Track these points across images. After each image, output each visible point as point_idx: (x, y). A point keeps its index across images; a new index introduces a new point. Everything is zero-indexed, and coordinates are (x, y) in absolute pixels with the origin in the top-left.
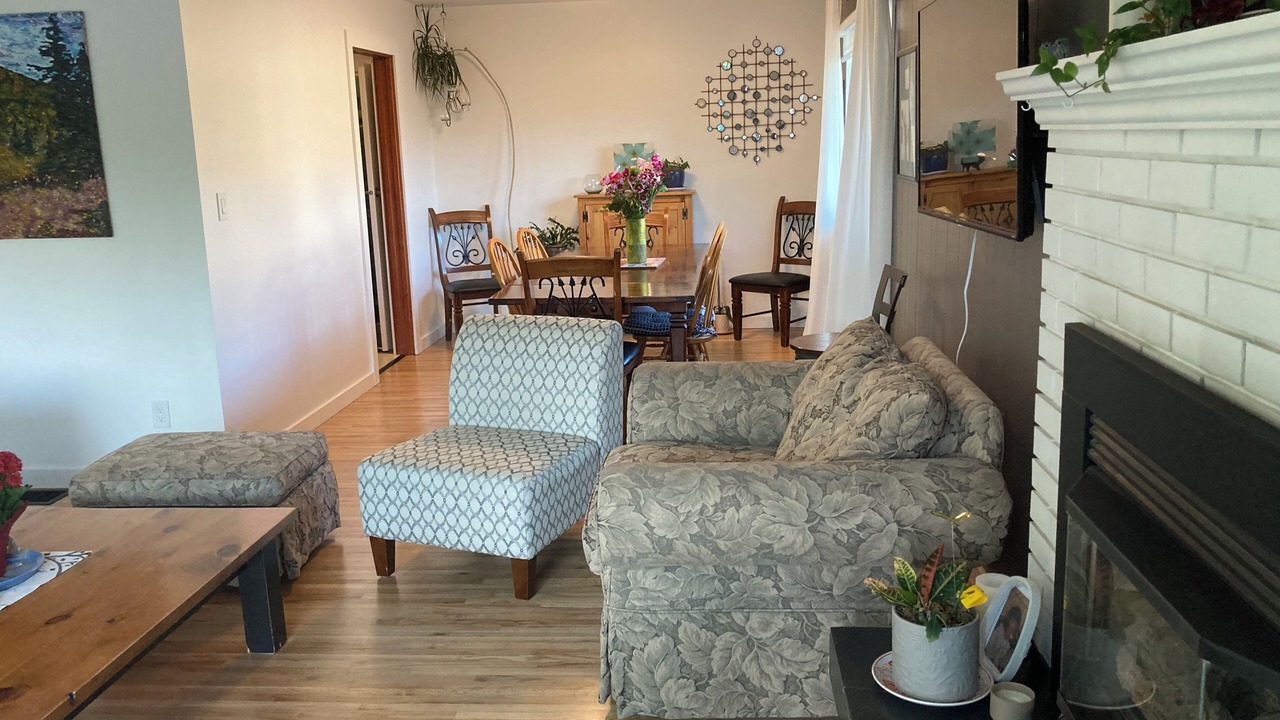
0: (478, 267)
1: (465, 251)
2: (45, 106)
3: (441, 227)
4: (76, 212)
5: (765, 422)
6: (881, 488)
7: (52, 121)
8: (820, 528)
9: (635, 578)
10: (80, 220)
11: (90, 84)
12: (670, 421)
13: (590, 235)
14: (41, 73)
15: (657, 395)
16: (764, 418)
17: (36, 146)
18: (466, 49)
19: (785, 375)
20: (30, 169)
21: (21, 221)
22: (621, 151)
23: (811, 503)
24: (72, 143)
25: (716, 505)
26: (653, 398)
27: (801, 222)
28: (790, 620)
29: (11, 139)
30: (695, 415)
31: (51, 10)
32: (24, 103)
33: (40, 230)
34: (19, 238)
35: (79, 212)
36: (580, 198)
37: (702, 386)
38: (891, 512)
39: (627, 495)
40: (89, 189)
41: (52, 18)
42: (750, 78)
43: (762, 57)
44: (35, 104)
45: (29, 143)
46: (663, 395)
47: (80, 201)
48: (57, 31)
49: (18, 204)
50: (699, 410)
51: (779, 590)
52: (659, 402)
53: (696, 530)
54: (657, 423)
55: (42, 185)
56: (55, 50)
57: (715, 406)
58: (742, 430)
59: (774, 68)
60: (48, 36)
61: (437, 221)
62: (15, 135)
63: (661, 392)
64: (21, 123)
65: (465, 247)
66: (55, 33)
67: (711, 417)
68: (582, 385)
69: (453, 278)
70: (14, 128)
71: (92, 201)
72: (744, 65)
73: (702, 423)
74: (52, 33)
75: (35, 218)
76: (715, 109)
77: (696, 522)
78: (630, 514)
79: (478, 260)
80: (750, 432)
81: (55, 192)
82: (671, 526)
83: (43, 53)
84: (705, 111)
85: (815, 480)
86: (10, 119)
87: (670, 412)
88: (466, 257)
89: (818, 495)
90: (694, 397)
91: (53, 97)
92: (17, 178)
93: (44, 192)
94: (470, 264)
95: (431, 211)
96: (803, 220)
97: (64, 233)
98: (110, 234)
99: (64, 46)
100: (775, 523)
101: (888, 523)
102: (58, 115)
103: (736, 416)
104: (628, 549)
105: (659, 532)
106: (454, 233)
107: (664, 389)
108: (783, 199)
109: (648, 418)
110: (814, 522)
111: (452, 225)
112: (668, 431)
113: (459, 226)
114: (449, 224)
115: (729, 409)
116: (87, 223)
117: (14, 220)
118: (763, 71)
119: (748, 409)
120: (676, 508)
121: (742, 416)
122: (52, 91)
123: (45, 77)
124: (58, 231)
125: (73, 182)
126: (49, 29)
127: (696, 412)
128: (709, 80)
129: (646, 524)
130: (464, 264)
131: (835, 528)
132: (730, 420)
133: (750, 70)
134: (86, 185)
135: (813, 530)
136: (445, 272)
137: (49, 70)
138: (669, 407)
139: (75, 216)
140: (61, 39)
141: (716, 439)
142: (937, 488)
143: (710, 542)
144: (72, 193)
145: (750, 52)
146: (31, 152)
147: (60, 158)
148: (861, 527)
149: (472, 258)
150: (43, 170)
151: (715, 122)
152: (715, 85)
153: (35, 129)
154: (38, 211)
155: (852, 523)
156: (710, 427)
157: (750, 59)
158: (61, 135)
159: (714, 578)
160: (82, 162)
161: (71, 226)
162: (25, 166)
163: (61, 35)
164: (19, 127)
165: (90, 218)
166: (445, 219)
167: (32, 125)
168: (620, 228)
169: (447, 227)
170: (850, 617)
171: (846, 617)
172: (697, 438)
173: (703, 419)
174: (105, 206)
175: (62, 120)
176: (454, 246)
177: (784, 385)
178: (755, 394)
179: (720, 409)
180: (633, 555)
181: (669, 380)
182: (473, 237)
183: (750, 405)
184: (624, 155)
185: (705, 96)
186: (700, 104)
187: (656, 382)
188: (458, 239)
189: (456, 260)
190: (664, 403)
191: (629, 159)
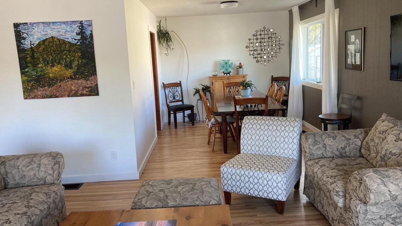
0: (178, 101)
1: (174, 96)
2: (77, 52)
3: (167, 88)
4: (87, 88)
5: (355, 151)
7: (80, 57)
9: (369, 208)
10: (88, 90)
11: (93, 44)
12: (324, 152)
13: (214, 90)
14: (76, 41)
15: (318, 143)
16: (355, 149)
17: (73, 66)
18: (173, 31)
19: (358, 134)
20: (71, 73)
21: (67, 91)
22: (222, 62)
24: (87, 64)
26: (317, 144)
27: (280, 83)
29: (65, 64)
30: (332, 149)
31: (81, 20)
32: (70, 51)
33: (73, 94)
34: (66, 97)
35: (88, 88)
36: (210, 78)
37: (332, 139)
39: (379, 181)
40: (92, 80)
41: (81, 22)
42: (262, 39)
43: (266, 32)
44: (74, 52)
45: (71, 64)
46: (320, 143)
47: (89, 84)
48: (82, 26)
49: (66, 85)
50: (333, 147)
52: (319, 146)
54: (320, 153)
55: (75, 79)
56: (82, 33)
57: (338, 146)
58: (348, 154)
59: (270, 35)
60: (79, 29)
61: (165, 86)
62: (66, 62)
63: (319, 142)
64: (68, 58)
65: (174, 95)
66: (82, 28)
67: (337, 150)
68: (291, 140)
69: (171, 105)
70: (66, 60)
71: (92, 84)
72: (261, 35)
73: (334, 152)
74: (81, 27)
75: (72, 90)
76: (252, 49)
78: (382, 187)
80: (350, 154)
81: (79, 81)
82: (397, 191)
83: (77, 34)
84: (248, 49)
86: (64, 57)
87: (324, 149)
88: (174, 98)
90: (330, 143)
91: (80, 49)
92: (66, 77)
93: (76, 81)
94: (176, 100)
95: (163, 83)
96: (281, 82)
97: (82, 95)
98: (98, 95)
99: (85, 32)
102: (81, 55)
103: (345, 149)
105: (393, 193)
106: (170, 90)
107: (320, 141)
108: (272, 76)
109: (317, 151)
111: (170, 88)
112: (324, 155)
113: (172, 88)
114: (169, 87)
115: (343, 147)
116: (90, 91)
117: (64, 91)
118: (266, 36)
119: (349, 147)
121: (347, 149)
122: (80, 47)
123: (78, 42)
124: (80, 94)
125: (86, 78)
126: (80, 26)
128: (250, 40)
129: (389, 191)
130: (174, 100)
132: (343, 150)
133: (263, 36)
134: (90, 78)
136: (168, 103)
137: (79, 40)
138: (323, 147)
139: (86, 89)
140: (84, 29)
141: (339, 156)
144: (85, 81)
145: (262, 31)
146: (71, 68)
147: (82, 70)
149: (176, 98)
150: (75, 74)
151: (252, 53)
152: (251, 41)
153: (73, 60)
154: (73, 88)
156: (337, 153)
157: (262, 33)
158: (82, 62)
159: (396, 206)
160: (90, 70)
161: (85, 92)
162: (69, 73)
163: (84, 28)
164: (67, 59)
165: (92, 90)
166: (167, 86)
167: (72, 59)
169: (168, 88)
172: (333, 156)
173: (335, 151)
174: (97, 85)
175: (83, 57)
176: (171, 94)
177: (358, 138)
178: (350, 141)
179: (340, 147)
180: (383, 201)
181: (320, 138)
182: (176, 91)
183: (349, 145)
184: (223, 64)
185: (248, 45)
186: (247, 47)
187: (317, 139)
188: (172, 92)
189: (171, 99)
190: (321, 146)
191: (225, 65)
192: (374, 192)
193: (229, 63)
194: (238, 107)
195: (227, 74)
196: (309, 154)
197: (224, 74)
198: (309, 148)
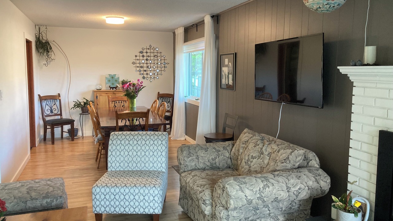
0: (56, 115)
1: (51, 109)
3: (43, 101)
5: (224, 161)
6: (301, 177)
8: (290, 191)
9: (231, 213)
12: (197, 163)
13: (98, 104)
15: (192, 155)
18: (54, 41)
19: (226, 146)
22: (108, 76)
23: (286, 183)
25: (263, 187)
26: (191, 156)
27: (165, 100)
28: (272, 219)
36: (94, 92)
37: (204, 151)
38: (305, 184)
39: (238, 187)
42: (148, 56)
43: (152, 51)
50: (205, 159)
51: (270, 211)
52: (193, 157)
53: (258, 196)
54: (193, 164)
57: (209, 157)
58: (218, 164)
59: (156, 54)
61: (41, 99)
63: (193, 154)
67: (208, 161)
69: (48, 119)
72: (147, 52)
73: (206, 163)
76: (138, 65)
77: (259, 193)
78: (240, 193)
79: (56, 112)
80: (220, 164)
82: (252, 196)
84: (135, 65)
85: (285, 177)
88: (52, 112)
89: (287, 181)
90: (202, 155)
94: (53, 114)
95: (39, 95)
96: (166, 99)
100: (279, 191)
101: (305, 187)
103: (215, 160)
104: (240, 204)
105: (249, 198)
106: (47, 103)
107: (194, 153)
108: (159, 93)
109: (190, 163)
110: (288, 188)
111: (47, 100)
112: (197, 166)
113: (49, 100)
114: (46, 100)
115: (213, 158)
118: (152, 55)
119: (219, 158)
120: (253, 190)
121: (217, 160)
127: (204, 160)
128: (136, 56)
129: (245, 196)
130: (51, 114)
131: (293, 190)
133: (149, 54)
135: (288, 191)
136: (44, 117)
138: (196, 159)
141: (211, 168)
142: (314, 176)
143: (262, 199)
145: (148, 49)
148: (299, 189)
149: (54, 111)
151: (138, 69)
152: (138, 58)
155: (297, 189)
156: (208, 164)
157: (148, 51)
159: (252, 210)
166: (44, 98)
168: (114, 101)
169: (45, 101)
170: (286, 216)
171: (285, 216)
172: (205, 168)
176: (47, 107)
177: (227, 149)
178: (220, 153)
179: (211, 158)
180: (241, 206)
181: (194, 150)
182: (54, 105)
183: (219, 156)
184: (109, 78)
185: (135, 61)
186: (134, 63)
187: (191, 151)
188: (49, 105)
189: (48, 112)
190: (194, 157)
191: (111, 79)
192: (234, 197)
193: (116, 78)
194: (120, 121)
195: (113, 88)
196: (183, 166)
197: (111, 88)
198: (184, 160)
